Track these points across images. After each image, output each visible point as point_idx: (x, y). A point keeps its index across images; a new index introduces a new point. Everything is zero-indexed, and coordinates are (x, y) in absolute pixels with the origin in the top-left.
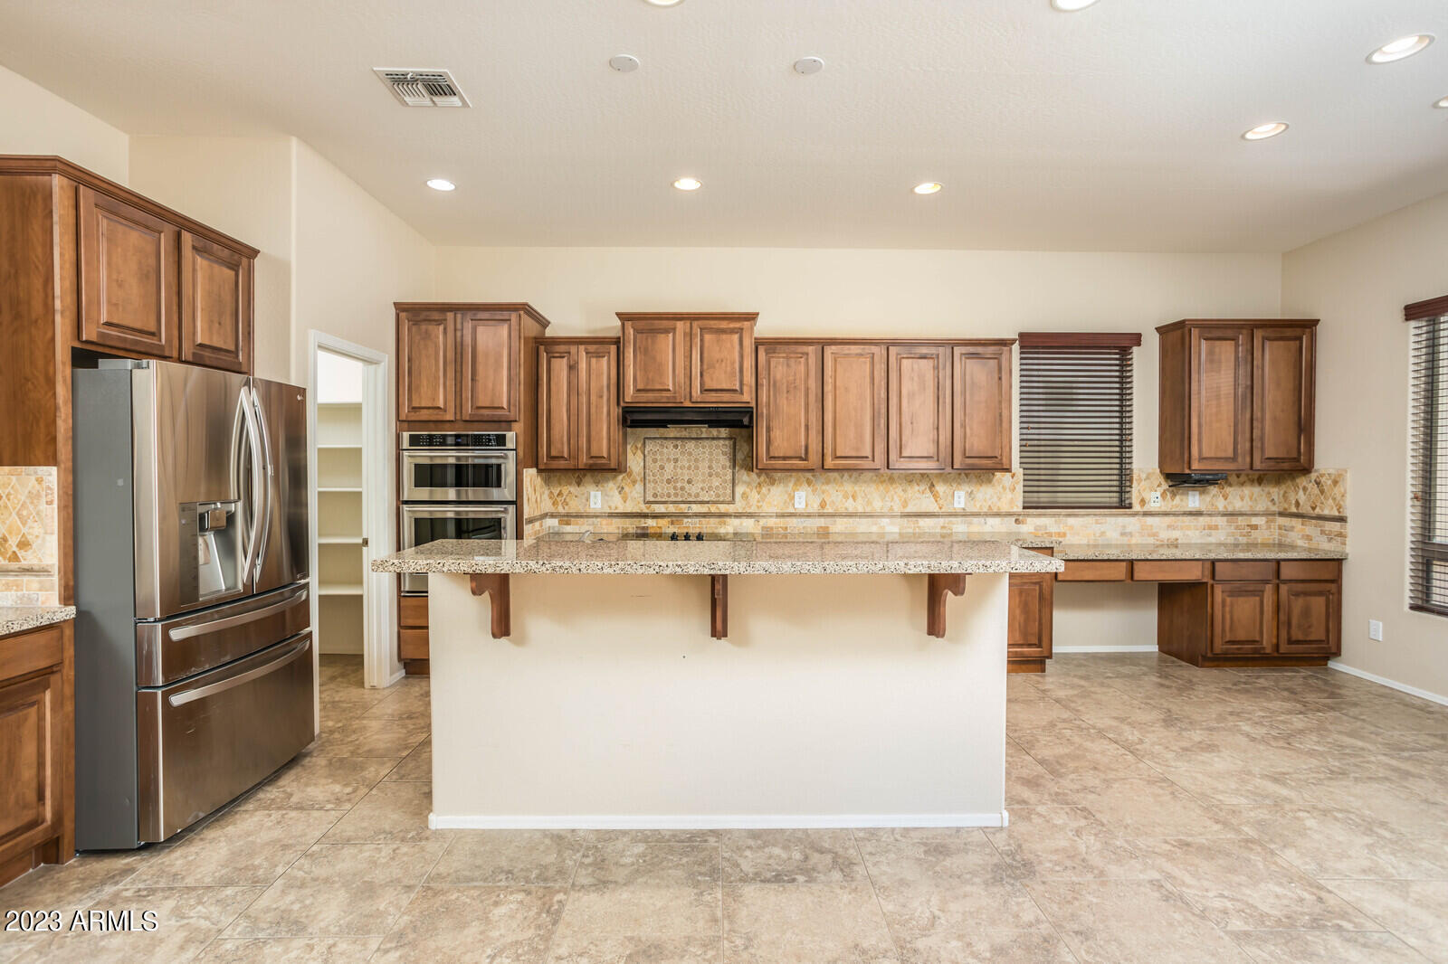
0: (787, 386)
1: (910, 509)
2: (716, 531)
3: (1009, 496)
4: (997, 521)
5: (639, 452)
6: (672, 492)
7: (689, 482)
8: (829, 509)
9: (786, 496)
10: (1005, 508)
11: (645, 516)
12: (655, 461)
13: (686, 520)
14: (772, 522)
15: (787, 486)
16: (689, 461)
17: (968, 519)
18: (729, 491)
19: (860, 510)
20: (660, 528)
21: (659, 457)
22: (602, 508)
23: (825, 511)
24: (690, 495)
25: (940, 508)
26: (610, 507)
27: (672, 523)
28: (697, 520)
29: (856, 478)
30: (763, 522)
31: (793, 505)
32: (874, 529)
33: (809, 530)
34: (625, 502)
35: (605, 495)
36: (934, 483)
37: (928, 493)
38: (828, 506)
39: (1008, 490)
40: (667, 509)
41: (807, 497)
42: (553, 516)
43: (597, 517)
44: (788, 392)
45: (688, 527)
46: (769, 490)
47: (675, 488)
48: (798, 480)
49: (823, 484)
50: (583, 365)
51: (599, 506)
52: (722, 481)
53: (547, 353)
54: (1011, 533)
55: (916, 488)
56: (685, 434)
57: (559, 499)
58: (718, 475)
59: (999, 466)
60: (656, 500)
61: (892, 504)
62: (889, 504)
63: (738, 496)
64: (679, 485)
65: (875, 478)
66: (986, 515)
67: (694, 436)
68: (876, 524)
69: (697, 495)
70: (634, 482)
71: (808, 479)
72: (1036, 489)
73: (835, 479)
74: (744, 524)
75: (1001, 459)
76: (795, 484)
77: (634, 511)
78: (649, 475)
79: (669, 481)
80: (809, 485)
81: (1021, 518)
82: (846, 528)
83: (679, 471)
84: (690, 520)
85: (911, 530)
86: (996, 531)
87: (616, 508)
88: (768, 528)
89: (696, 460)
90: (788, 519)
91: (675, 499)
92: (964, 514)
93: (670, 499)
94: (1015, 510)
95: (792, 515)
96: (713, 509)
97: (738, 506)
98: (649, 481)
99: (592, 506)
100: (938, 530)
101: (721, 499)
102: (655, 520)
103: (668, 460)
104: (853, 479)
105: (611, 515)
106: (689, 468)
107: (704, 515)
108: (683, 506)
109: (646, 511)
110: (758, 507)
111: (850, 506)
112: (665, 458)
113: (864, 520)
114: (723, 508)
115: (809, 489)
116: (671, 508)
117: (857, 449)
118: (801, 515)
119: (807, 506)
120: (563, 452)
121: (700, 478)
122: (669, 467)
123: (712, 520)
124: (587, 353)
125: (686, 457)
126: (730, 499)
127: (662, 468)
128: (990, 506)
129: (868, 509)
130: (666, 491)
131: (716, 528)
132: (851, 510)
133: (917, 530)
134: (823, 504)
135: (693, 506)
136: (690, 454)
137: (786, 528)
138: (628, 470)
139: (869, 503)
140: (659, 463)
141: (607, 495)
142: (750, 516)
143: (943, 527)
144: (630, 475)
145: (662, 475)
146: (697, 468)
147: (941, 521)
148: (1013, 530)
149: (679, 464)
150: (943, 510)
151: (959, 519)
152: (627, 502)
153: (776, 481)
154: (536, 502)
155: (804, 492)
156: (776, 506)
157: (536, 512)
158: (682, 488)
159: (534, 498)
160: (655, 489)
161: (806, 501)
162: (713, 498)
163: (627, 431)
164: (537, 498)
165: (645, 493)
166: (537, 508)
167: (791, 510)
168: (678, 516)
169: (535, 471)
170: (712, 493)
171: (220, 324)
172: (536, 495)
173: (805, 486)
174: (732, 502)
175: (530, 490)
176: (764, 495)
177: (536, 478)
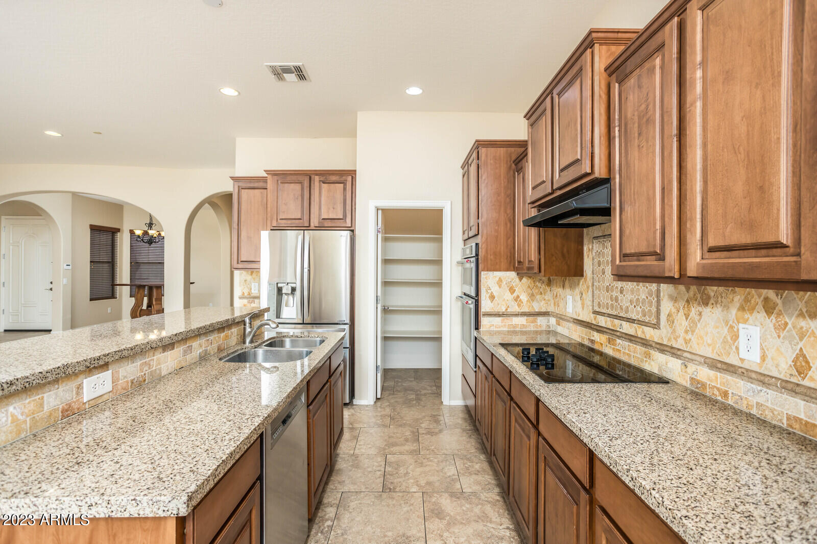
5: (590, 253)
6: (610, 302)
7: (622, 291)
9: (726, 330)
11: (592, 327)
12: (599, 264)
13: (618, 340)
14: (704, 374)
15: (726, 309)
18: (654, 309)
20: (601, 344)
22: (572, 311)
23: (806, 382)
24: (621, 309)
26: (576, 313)
27: (609, 342)
28: (628, 343)
30: (692, 368)
31: (737, 348)
34: (583, 308)
35: (574, 300)
40: (606, 322)
41: (763, 339)
43: (570, 321)
45: (619, 351)
46: (700, 314)
47: (612, 298)
48: (747, 300)
52: (648, 292)
57: (556, 300)
60: (600, 310)
63: (663, 318)
64: (615, 294)
69: (627, 310)
70: (588, 289)
71: (766, 299)
74: (669, 365)
76: (742, 308)
77: (588, 321)
78: (596, 281)
79: (608, 289)
80: (769, 315)
84: (621, 342)
87: (579, 315)
88: (698, 382)
90: (729, 377)
91: (611, 312)
93: (608, 312)
95: (729, 369)
96: (640, 332)
97: (663, 334)
98: (596, 287)
99: (569, 307)
101: (647, 319)
102: (598, 334)
105: (576, 322)
107: (633, 340)
108: (617, 322)
109: (594, 322)
110: (687, 342)
112: (606, 259)
114: (649, 333)
115: (769, 323)
116: (609, 323)
119: (763, 359)
121: (630, 287)
123: (638, 347)
126: (654, 321)
130: (606, 302)
131: (642, 361)
134: (801, 366)
135: (624, 324)
137: (726, 392)
138: (584, 275)
140: (603, 268)
142: (676, 353)
144: (585, 280)
145: (604, 281)
153: (712, 301)
154: (517, 299)
155: (758, 328)
156: (709, 345)
157: (515, 308)
158: (616, 299)
159: (508, 296)
160: (599, 297)
161: (762, 349)
162: (639, 317)
163: (583, 231)
164: (518, 297)
165: (593, 301)
166: (519, 305)
167: (733, 360)
168: (612, 333)
169: (512, 275)
170: (639, 309)
171: (334, 208)
172: (515, 294)
173: (761, 316)
174: (656, 326)
175: (495, 290)
176: (693, 322)
177: (517, 280)
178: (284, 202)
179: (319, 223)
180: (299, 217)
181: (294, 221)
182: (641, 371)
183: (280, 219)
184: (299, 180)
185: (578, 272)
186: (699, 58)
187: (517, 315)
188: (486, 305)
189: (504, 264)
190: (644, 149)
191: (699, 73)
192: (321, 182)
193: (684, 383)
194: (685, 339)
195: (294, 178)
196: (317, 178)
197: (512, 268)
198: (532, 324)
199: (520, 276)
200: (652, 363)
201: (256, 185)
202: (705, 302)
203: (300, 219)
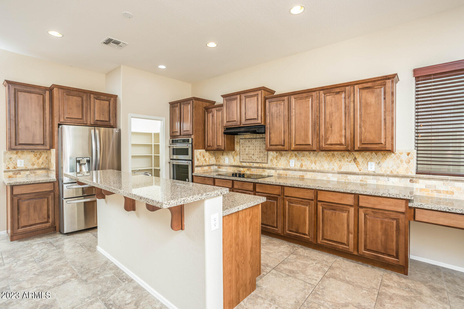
0: (277, 116)
1: (342, 170)
2: (262, 174)
3: (405, 165)
4: (397, 179)
5: (238, 143)
6: (248, 158)
7: (253, 155)
8: (304, 168)
9: (287, 161)
10: (402, 172)
11: (239, 167)
12: (243, 147)
13: (252, 169)
14: (281, 172)
15: (287, 157)
16: (253, 147)
17: (377, 177)
18: (266, 159)
19: (318, 169)
20: (244, 171)
21: (244, 146)
22: (228, 163)
23: (302, 169)
24: (253, 159)
25: (360, 170)
26: (230, 163)
27: (248, 170)
28: (256, 169)
29: (316, 154)
30: (278, 171)
31: (289, 165)
32: (325, 178)
33: (296, 176)
34: (234, 161)
35: (229, 159)
36: (357, 157)
37: (353, 162)
38: (304, 167)
39: (404, 163)
40: (246, 164)
41: (295, 162)
42: (216, 165)
43: (227, 166)
44: (277, 117)
45: (253, 172)
46: (280, 159)
47: (249, 157)
48: (291, 155)
49: (302, 157)
50: (215, 115)
51: (227, 162)
52: (264, 155)
53: (207, 112)
54: (407, 188)
55: (346, 159)
56: (252, 137)
57: (217, 160)
58: (262, 152)
59: (383, 149)
60: (243, 161)
61: (334, 167)
62: (332, 167)
63: (269, 161)
64: (250, 156)
65: (325, 154)
66: (388, 176)
67: (255, 137)
68: (325, 176)
69: (256, 160)
70: (237, 155)
71: (295, 154)
72: (429, 163)
73: (307, 155)
74: (271, 172)
75: (385, 145)
77: (237, 165)
78: (241, 152)
79: (247, 154)
80: (296, 157)
81: (414, 179)
82: (312, 177)
83: (250, 150)
84: (253, 169)
85: (343, 181)
86: (396, 185)
87: (232, 164)
88: (280, 174)
89: (255, 147)
90: (287, 171)
91: (249, 161)
92: (374, 175)
93: (247, 161)
94: (410, 174)
95: (288, 170)
96: (261, 165)
97: (269, 165)
98: (241, 154)
99: (226, 162)
100: (359, 182)
101: (263, 161)
102: (243, 168)
103: (247, 146)
104: (315, 155)
105: (231, 166)
106: (253, 149)
107: (258, 168)
108: (251, 164)
109: (240, 165)
110: (276, 166)
111: (313, 167)
112: (246, 145)
113: (320, 174)
114: (264, 165)
115: (296, 159)
116: (248, 164)
117: (305, 141)
118: (292, 170)
119: (295, 166)
120: (210, 144)
121: (257, 153)
122: (247, 149)
123: (260, 169)
124: (216, 110)
125: (252, 146)
126: (266, 162)
127: (245, 149)
128: (391, 171)
129: (322, 169)
130: (246, 158)
131: (262, 173)
132: (314, 169)
133: (347, 181)
134: (302, 166)
135: (254, 164)
136: (253, 144)
137: (287, 175)
138: (235, 150)
139: (322, 166)
140: (244, 148)
141: (230, 159)
142: (273, 169)
143: (361, 180)
144: (236, 152)
145: (245, 152)
146: (256, 149)
147: (360, 177)
148: (408, 186)
149: (250, 148)
150: (361, 172)
151: (371, 177)
152: (235, 161)
153: (283, 155)
154: (205, 160)
155: (294, 160)
156: (283, 165)
157: (205, 164)
158: (251, 157)
159: (203, 159)
160: (243, 157)
161: (295, 164)
162: (261, 161)
163: (234, 136)
164: (206, 159)
165: (240, 158)
166: (206, 162)
167: (289, 167)
168: (249, 168)
169: (204, 150)
170: (260, 159)
171: (103, 115)
172: (205, 158)
173: (294, 157)
174: (267, 163)
175: (199, 157)
176: (278, 161)
177: (205, 153)
178: (69, 107)
179: (94, 122)
180: (81, 118)
181: (76, 120)
182: (262, 175)
183: (66, 118)
184: (79, 95)
185: (233, 149)
186: (294, 108)
187: (205, 166)
188: (196, 163)
189: (201, 147)
190: (278, 121)
191: (294, 111)
192: (95, 99)
193: (276, 175)
194: (276, 165)
195: (76, 93)
196: (92, 96)
197: (204, 148)
198: (209, 169)
199: (206, 150)
200: (265, 173)
201: (32, 90)
202: (282, 155)
203: (81, 119)
